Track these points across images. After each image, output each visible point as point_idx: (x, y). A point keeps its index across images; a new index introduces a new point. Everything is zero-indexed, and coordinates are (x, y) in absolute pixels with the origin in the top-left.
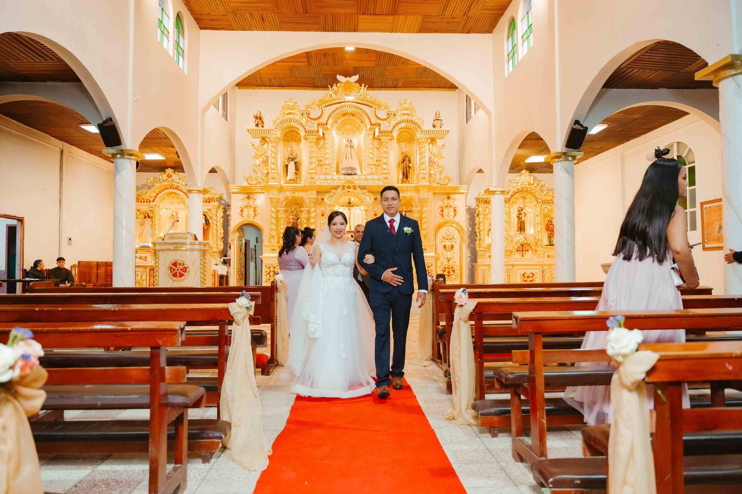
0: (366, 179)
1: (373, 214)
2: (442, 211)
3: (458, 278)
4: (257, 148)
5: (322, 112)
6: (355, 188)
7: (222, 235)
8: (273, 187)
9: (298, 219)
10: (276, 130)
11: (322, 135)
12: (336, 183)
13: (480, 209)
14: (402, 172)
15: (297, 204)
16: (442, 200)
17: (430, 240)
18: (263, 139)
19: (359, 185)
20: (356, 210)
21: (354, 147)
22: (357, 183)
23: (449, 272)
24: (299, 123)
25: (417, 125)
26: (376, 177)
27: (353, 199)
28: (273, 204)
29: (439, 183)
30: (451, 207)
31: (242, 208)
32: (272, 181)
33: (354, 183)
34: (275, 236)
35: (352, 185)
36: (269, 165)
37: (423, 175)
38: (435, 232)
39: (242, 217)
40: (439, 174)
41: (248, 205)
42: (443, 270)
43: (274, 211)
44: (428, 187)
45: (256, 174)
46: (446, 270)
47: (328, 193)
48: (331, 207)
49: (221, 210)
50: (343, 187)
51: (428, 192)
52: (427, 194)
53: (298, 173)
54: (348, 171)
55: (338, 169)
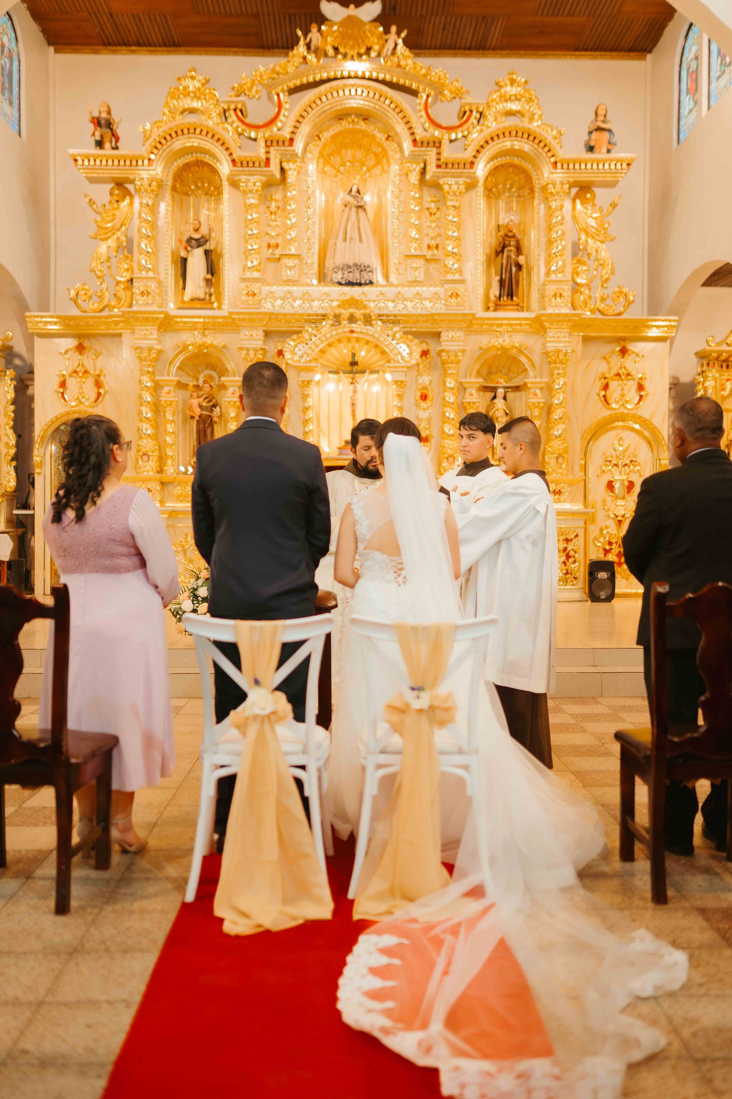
0: (399, 298)
1: (419, 394)
2: (606, 387)
4: (101, 209)
5: (280, 106)
6: (368, 320)
7: (13, 451)
8: (146, 318)
9: (214, 406)
10: (152, 157)
11: (278, 175)
12: (316, 307)
13: (710, 383)
14: (498, 278)
15: (213, 368)
16: (605, 358)
17: (572, 467)
18: (120, 184)
19: (381, 313)
20: (371, 383)
21: (367, 208)
22: (374, 309)
24: (216, 138)
25: (542, 145)
26: (426, 291)
27: (363, 353)
28: (144, 365)
29: (600, 311)
30: (629, 377)
31: (63, 375)
32: (141, 302)
33: (365, 307)
34: (150, 454)
35: (361, 312)
36: (135, 259)
37: (556, 287)
38: (585, 445)
39: (62, 401)
40: (600, 284)
41: (80, 367)
42: (605, 550)
43: (149, 384)
44: (569, 321)
45: (98, 284)
46: (613, 547)
47: (295, 337)
48: (302, 373)
49: (9, 382)
50: (337, 317)
51: (570, 335)
52: (567, 339)
53: (213, 280)
54: (351, 275)
55: (324, 268)
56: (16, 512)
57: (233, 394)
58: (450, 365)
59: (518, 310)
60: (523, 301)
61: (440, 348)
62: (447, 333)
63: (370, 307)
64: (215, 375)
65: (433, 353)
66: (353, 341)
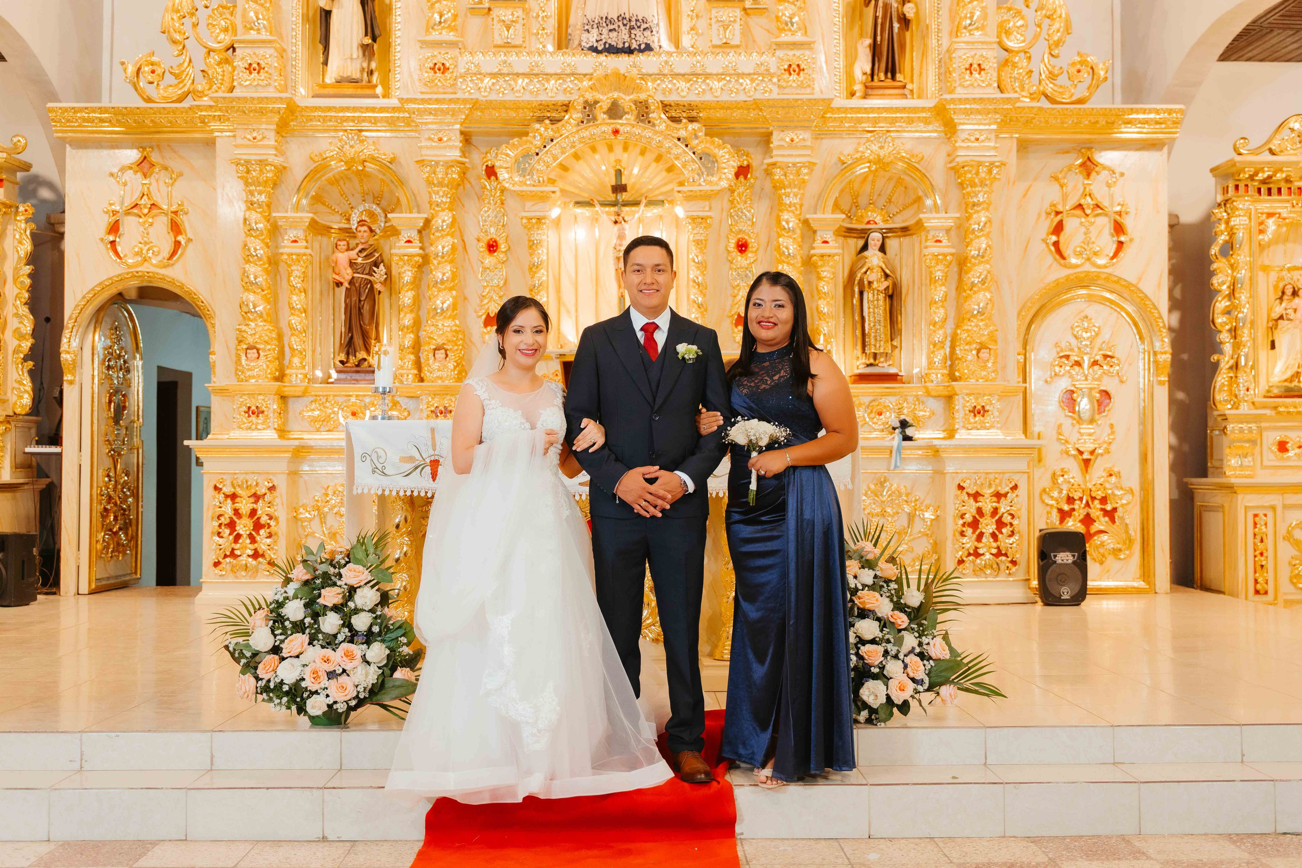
0: (697, 73)
1: (732, 242)
2: (1058, 229)
3: (1129, 548)
6: (643, 112)
7: (27, 344)
8: (256, 110)
9: (376, 264)
12: (553, 92)
13: (1240, 221)
14: (869, 41)
15: (376, 199)
16: (1056, 179)
17: (1004, 368)
19: (667, 99)
20: (649, 223)
22: (655, 93)
23: (1088, 520)
26: (746, 62)
27: (636, 171)
28: (252, 194)
29: (1046, 96)
30: (1101, 211)
31: (115, 213)
32: (248, 83)
33: (638, 89)
34: (262, 346)
35: (631, 97)
36: (239, 10)
37: (973, 53)
38: (1024, 328)
39: (114, 258)
40: (1047, 51)
41: (145, 200)
42: (1060, 511)
43: (260, 226)
44: (996, 111)
45: (176, 53)
46: (1076, 507)
47: (515, 141)
48: (528, 204)
49: (23, 225)
50: (589, 107)
51: (997, 137)
52: (992, 144)
53: (376, 46)
54: (614, 34)
55: (567, 27)
56: (28, 450)
57: (409, 241)
58: (788, 190)
59: (904, 96)
60: (912, 82)
61: (768, 161)
62: (782, 135)
63: (647, 90)
64: (379, 210)
65: (757, 172)
66: (618, 149)
